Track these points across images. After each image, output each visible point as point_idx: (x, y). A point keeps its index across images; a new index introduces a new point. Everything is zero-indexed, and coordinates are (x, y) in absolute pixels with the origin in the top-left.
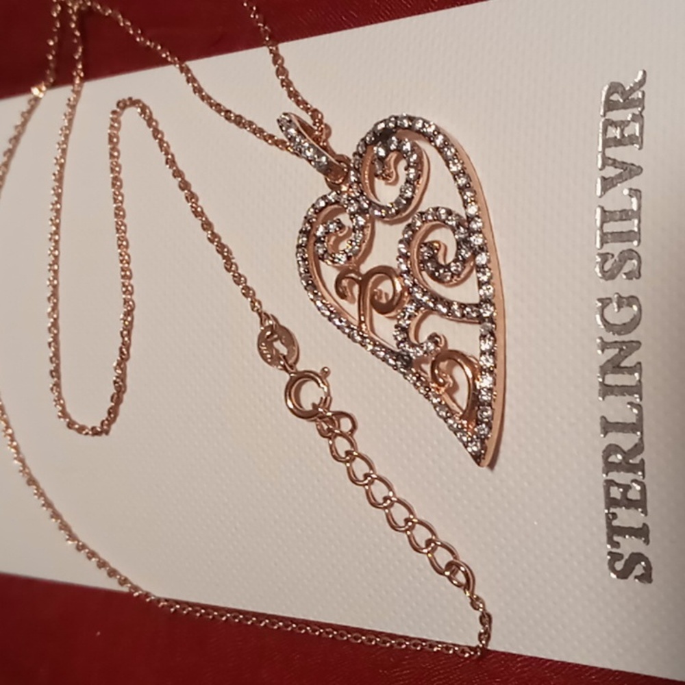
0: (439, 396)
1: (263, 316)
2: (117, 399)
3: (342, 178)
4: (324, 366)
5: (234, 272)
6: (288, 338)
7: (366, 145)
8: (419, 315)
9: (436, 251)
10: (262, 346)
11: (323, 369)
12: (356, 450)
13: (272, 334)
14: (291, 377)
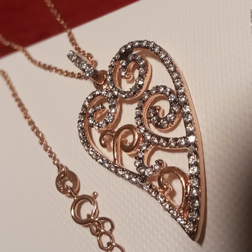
0: (164, 197)
1: (59, 166)
3: (103, 82)
4: (94, 191)
5: (44, 144)
6: (73, 177)
7: (116, 60)
8: (150, 150)
9: (157, 111)
10: (58, 183)
11: (94, 193)
12: (114, 241)
13: (64, 176)
14: (75, 200)
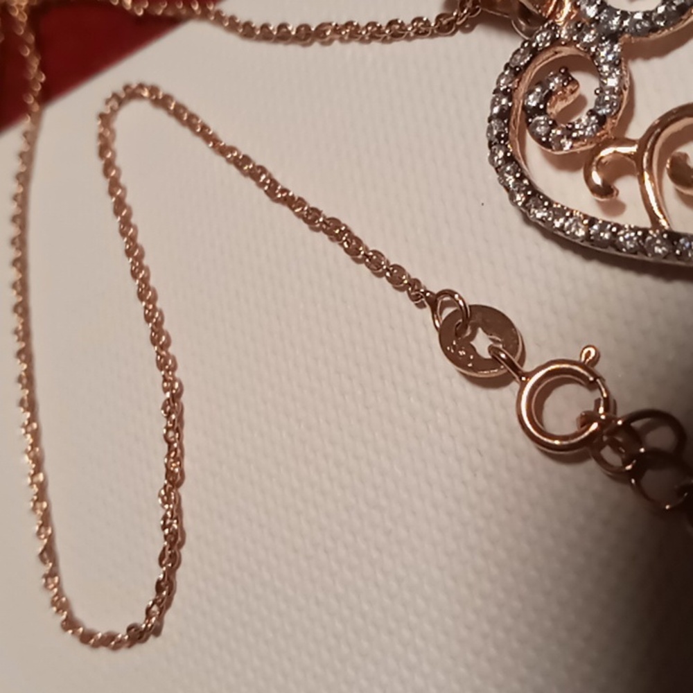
2: (171, 557)
